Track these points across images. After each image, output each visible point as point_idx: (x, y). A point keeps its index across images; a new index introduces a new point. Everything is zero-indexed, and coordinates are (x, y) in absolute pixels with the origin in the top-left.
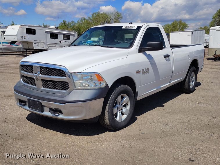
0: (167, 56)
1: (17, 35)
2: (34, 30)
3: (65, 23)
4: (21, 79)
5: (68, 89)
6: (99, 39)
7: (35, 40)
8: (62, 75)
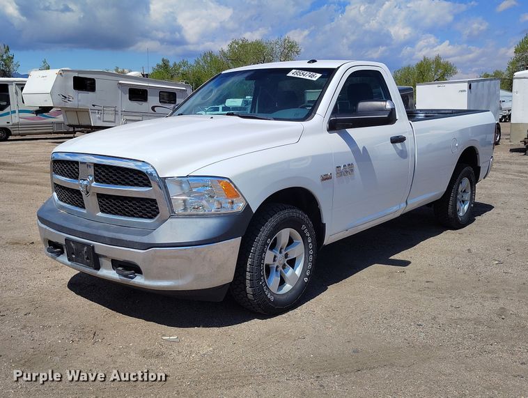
0: (397, 140)
1: (51, 93)
2: (93, 81)
3: (165, 65)
4: (55, 193)
5: (155, 216)
6: (246, 102)
7: (94, 105)
8: (142, 182)
